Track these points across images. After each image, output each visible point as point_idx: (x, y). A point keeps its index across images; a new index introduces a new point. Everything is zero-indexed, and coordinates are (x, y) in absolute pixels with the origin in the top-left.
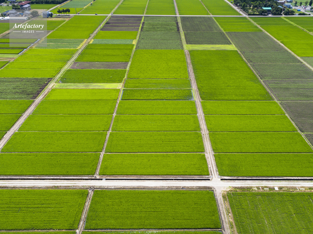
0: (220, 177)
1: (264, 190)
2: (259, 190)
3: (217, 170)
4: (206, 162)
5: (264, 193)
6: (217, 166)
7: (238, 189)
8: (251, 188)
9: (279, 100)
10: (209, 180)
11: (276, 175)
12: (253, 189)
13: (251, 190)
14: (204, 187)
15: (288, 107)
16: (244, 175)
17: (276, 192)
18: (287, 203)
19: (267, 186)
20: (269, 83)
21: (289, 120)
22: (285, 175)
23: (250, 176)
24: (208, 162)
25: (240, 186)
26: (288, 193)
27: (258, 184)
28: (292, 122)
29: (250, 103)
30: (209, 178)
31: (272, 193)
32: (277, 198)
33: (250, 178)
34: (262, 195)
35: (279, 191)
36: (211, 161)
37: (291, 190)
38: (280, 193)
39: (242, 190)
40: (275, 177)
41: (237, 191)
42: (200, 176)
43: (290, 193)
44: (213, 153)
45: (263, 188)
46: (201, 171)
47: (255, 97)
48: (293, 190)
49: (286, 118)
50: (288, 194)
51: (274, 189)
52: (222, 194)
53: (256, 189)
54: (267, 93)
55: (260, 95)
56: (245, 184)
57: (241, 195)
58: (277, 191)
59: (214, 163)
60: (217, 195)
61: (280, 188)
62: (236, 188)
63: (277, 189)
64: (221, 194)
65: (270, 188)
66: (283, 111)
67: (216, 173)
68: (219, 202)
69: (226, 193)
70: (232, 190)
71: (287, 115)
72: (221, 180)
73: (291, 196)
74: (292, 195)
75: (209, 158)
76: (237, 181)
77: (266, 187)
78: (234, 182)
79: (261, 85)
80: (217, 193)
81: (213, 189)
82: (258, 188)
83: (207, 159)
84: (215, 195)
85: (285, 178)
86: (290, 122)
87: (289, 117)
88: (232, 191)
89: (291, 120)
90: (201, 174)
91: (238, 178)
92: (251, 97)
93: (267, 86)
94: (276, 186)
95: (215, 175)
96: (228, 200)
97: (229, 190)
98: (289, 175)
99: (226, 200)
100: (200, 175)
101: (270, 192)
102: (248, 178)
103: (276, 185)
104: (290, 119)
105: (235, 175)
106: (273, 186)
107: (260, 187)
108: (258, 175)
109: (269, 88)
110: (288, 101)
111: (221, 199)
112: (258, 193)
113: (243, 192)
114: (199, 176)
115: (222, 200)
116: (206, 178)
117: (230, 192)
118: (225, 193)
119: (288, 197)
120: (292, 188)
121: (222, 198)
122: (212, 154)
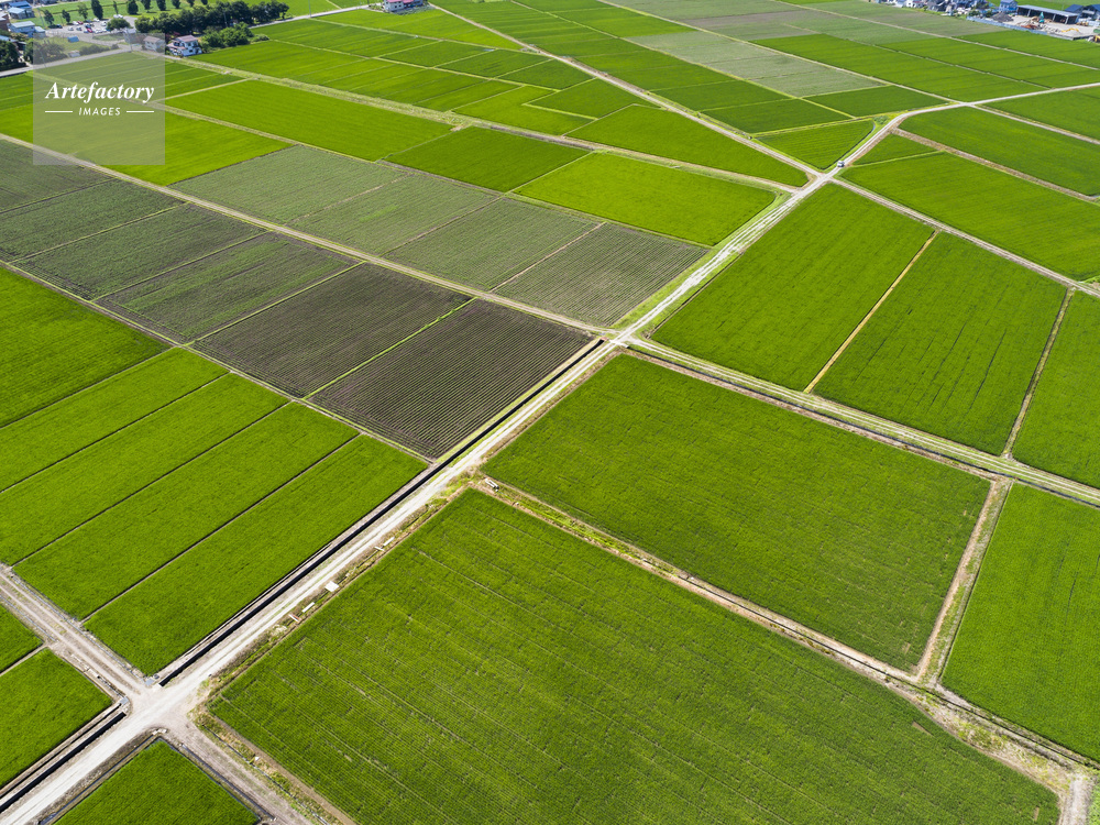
0: (153, 678)
1: (304, 617)
2: (292, 626)
3: (129, 666)
4: (72, 669)
5: (310, 624)
6: (120, 654)
7: (231, 670)
8: (266, 638)
9: (186, 340)
10: (122, 716)
11: (307, 554)
12: (274, 634)
13: (270, 644)
14: (121, 751)
15: (222, 348)
16: (223, 618)
17: (337, 595)
18: (378, 603)
19: (304, 601)
20: (123, 301)
21: (248, 382)
22: (329, 537)
23: (243, 608)
24: (81, 665)
25: (231, 657)
26: (363, 577)
27: (280, 612)
28: (261, 383)
29: (99, 393)
30: (119, 711)
31: (329, 606)
32: (349, 609)
33: (247, 613)
34: (307, 632)
35: (341, 588)
36: (87, 653)
37: (367, 564)
38: (348, 592)
39: (246, 663)
40: (309, 558)
41: (233, 679)
42: (82, 730)
43: (369, 574)
44: (78, 625)
45: (297, 612)
46: (70, 713)
47: (106, 365)
48: (372, 560)
49: (236, 382)
50: (366, 580)
51: (326, 592)
52: (196, 722)
53: (283, 629)
54: (136, 334)
55: (118, 351)
56: (243, 641)
57: (251, 677)
58: (336, 592)
59: (101, 653)
60: (180, 738)
61: (340, 578)
62: (224, 670)
63: (332, 587)
64: (193, 726)
65: (315, 599)
66: (215, 365)
67: (134, 677)
68: (202, 754)
69: (206, 708)
70: (218, 685)
71: (233, 371)
72: (163, 684)
73: (375, 578)
74: (377, 575)
75: (74, 648)
76: (213, 650)
77: (305, 603)
78: (207, 658)
79: (98, 317)
80: (176, 734)
81: (155, 733)
82: (286, 622)
83: (70, 659)
84: (176, 744)
85: (335, 543)
86: (253, 386)
87: (242, 375)
88: (218, 690)
89: (253, 380)
90: (81, 722)
91: (213, 639)
92: (91, 372)
93: (122, 311)
94: (327, 582)
95: (131, 687)
96: (223, 725)
97: (207, 693)
98: (339, 530)
99: (219, 730)
100: (78, 729)
101: (321, 609)
102: (241, 618)
103: (324, 579)
104: (248, 378)
105: (196, 639)
106: (321, 587)
107: (291, 616)
108: (263, 585)
109: (132, 316)
110: (212, 329)
111: (201, 741)
112: (294, 636)
113: (252, 666)
114: (77, 734)
115: (207, 740)
116: (109, 719)
117: (215, 699)
118: (203, 711)
119: (370, 587)
120: (366, 556)
121: (203, 735)
122: (74, 629)
